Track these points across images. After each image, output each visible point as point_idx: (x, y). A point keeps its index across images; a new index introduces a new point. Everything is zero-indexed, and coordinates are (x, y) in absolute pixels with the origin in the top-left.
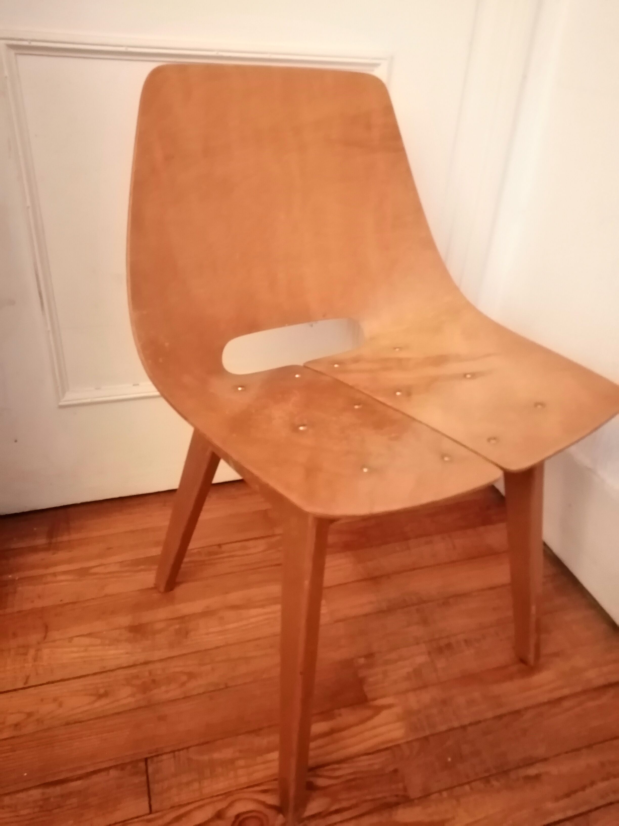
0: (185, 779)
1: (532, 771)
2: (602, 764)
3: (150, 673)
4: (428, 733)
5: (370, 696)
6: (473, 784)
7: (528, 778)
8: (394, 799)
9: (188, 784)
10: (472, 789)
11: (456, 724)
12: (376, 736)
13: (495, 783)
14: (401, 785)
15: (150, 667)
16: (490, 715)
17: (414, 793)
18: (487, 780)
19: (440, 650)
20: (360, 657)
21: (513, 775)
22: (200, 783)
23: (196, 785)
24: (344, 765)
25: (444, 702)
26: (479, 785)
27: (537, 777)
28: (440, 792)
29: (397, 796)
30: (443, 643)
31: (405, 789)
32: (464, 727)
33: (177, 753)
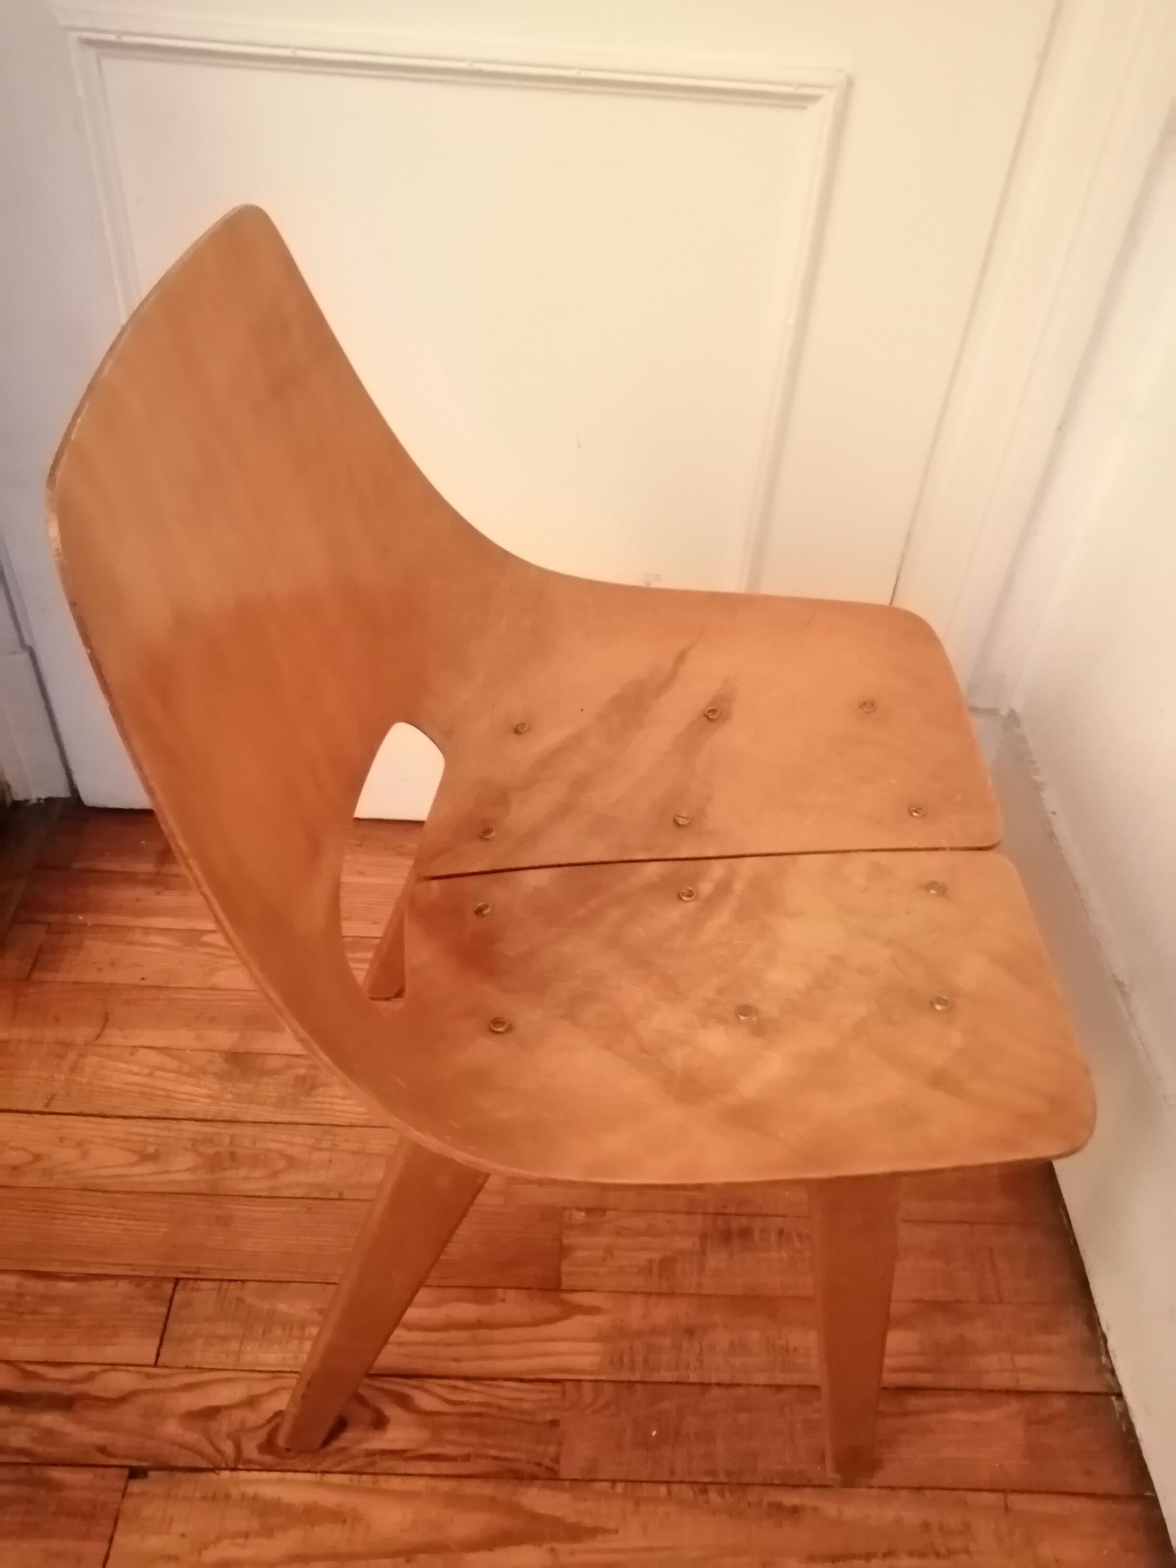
0: (221, 1329)
1: (790, 1499)
2: (926, 1526)
3: (232, 1137)
4: (637, 1377)
5: (566, 1282)
6: (675, 1488)
7: (777, 1508)
8: (533, 1469)
9: (223, 1339)
10: (669, 1493)
11: (693, 1377)
12: (547, 1355)
13: (713, 1496)
14: (552, 1450)
15: (236, 1129)
16: (761, 1378)
17: (568, 1470)
18: (704, 1488)
19: (727, 1236)
20: (579, 1209)
21: (752, 1495)
22: (241, 1343)
23: (234, 1346)
24: (475, 1387)
25: (690, 1332)
26: (687, 1492)
27: (795, 1510)
28: (614, 1481)
29: (539, 1465)
30: (736, 1224)
31: (556, 1460)
32: (705, 1386)
33: (225, 1284)
